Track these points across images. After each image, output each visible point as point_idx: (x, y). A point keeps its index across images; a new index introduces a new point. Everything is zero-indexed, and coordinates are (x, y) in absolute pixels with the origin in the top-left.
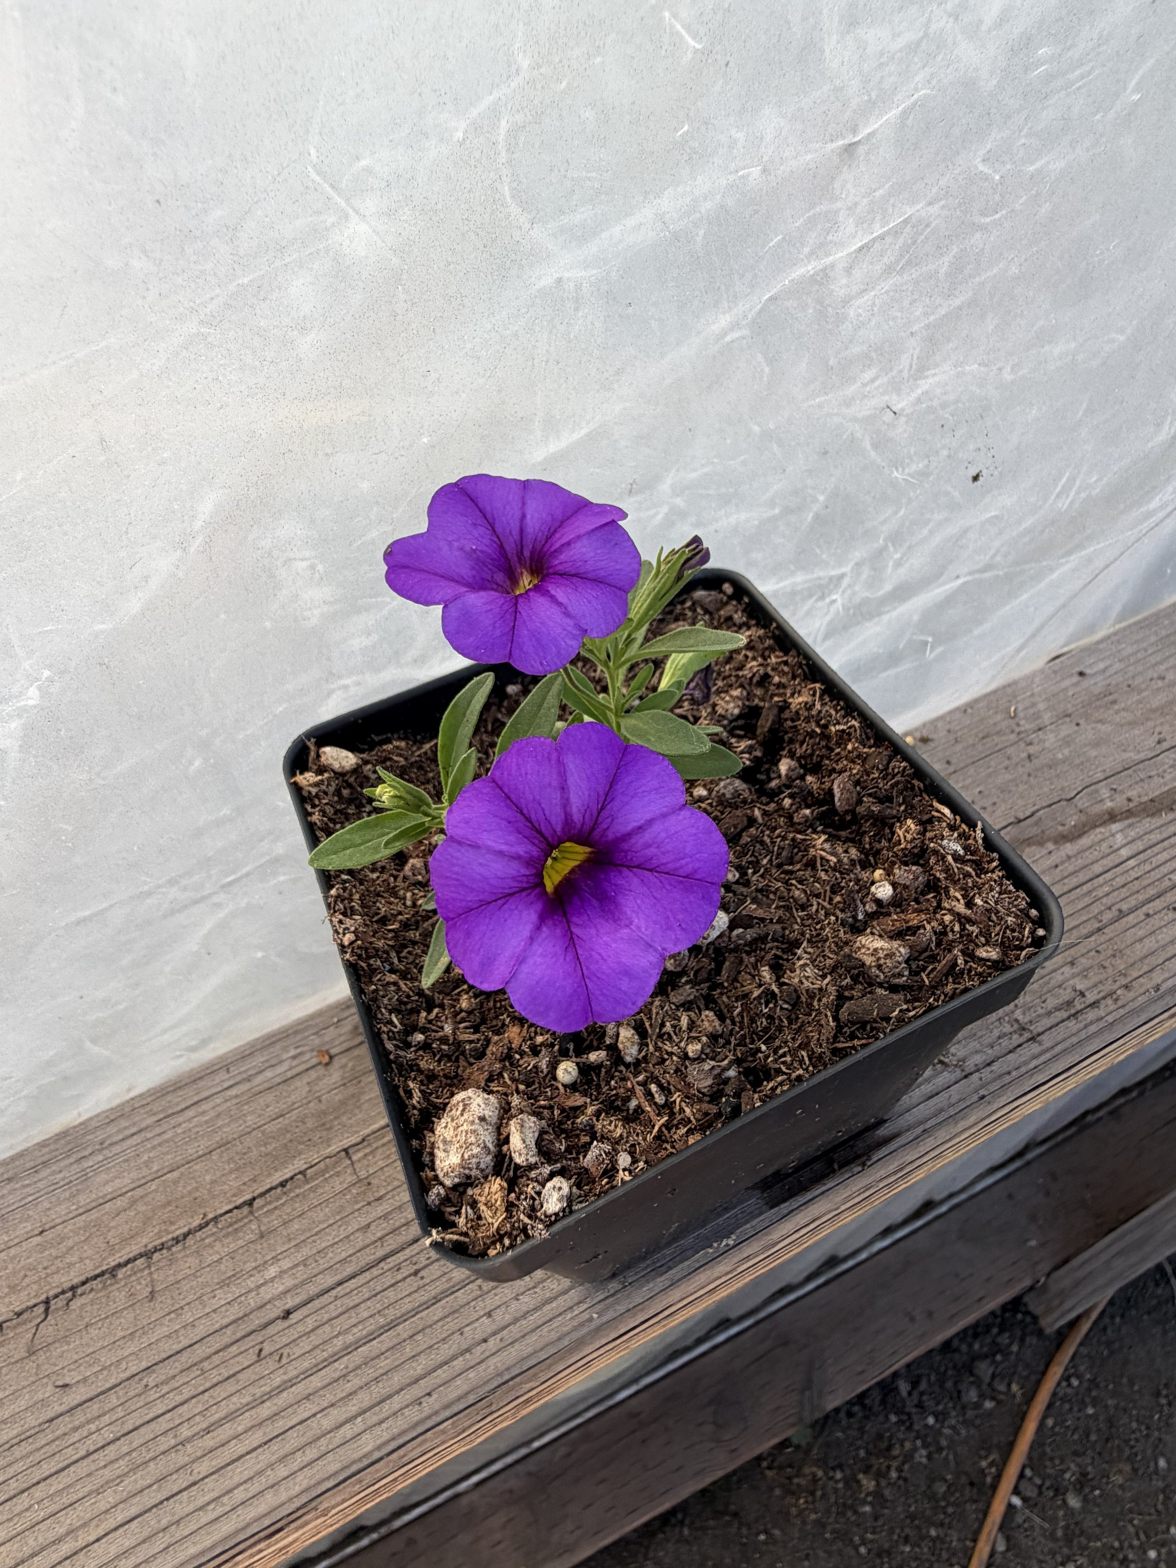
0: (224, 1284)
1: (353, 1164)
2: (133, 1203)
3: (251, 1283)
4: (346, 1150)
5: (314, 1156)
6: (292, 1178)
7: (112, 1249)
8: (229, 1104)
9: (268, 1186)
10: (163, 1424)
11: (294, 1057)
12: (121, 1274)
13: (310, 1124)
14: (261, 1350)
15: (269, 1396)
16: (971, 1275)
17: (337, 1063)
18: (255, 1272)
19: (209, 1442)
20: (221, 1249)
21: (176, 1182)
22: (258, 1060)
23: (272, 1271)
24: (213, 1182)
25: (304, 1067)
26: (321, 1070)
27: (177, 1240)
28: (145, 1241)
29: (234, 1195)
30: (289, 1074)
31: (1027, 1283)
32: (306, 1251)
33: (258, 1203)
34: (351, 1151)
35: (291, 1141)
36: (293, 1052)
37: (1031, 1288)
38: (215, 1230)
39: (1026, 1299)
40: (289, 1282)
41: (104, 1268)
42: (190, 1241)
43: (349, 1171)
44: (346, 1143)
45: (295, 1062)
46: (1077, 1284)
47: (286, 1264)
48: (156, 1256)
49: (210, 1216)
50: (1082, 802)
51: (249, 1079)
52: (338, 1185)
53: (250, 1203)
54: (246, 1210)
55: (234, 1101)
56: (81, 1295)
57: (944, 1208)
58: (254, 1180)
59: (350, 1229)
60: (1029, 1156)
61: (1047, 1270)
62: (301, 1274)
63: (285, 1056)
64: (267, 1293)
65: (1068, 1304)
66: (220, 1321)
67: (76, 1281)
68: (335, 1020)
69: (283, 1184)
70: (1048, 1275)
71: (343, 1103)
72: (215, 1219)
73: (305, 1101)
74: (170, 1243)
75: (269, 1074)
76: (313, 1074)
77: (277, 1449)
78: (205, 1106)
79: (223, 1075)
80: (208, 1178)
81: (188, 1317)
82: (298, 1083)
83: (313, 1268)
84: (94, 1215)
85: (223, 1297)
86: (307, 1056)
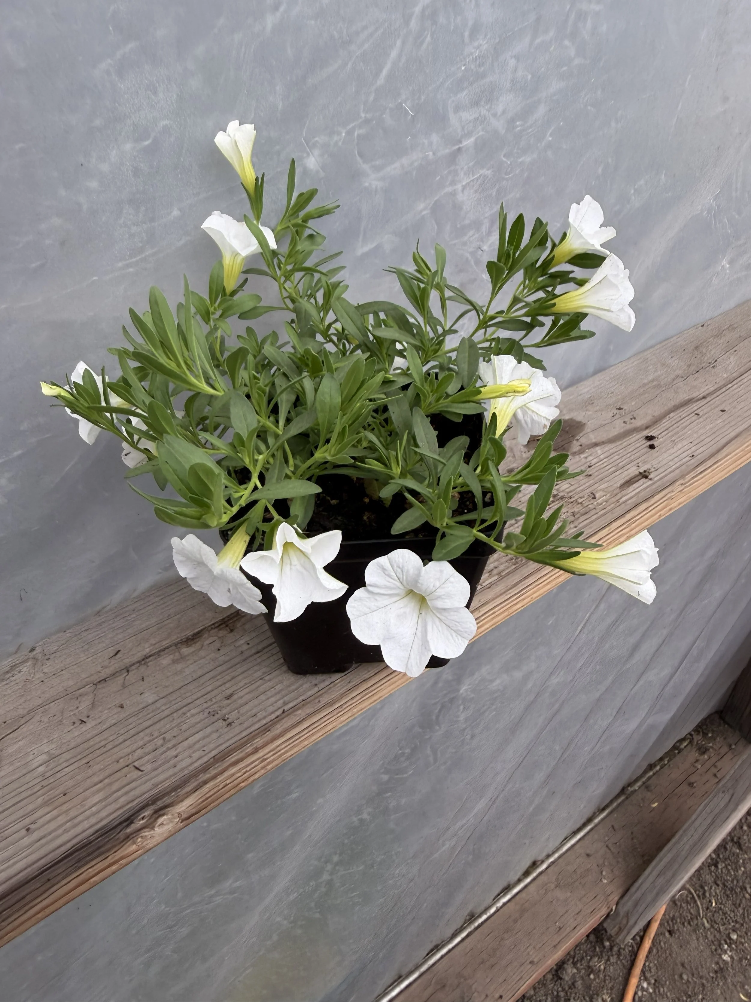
16: (567, 912)
31: (604, 911)
37: (608, 915)
39: (605, 925)
46: (636, 904)
57: (544, 866)
60: (596, 821)
61: (616, 899)
65: (631, 922)
70: (617, 904)
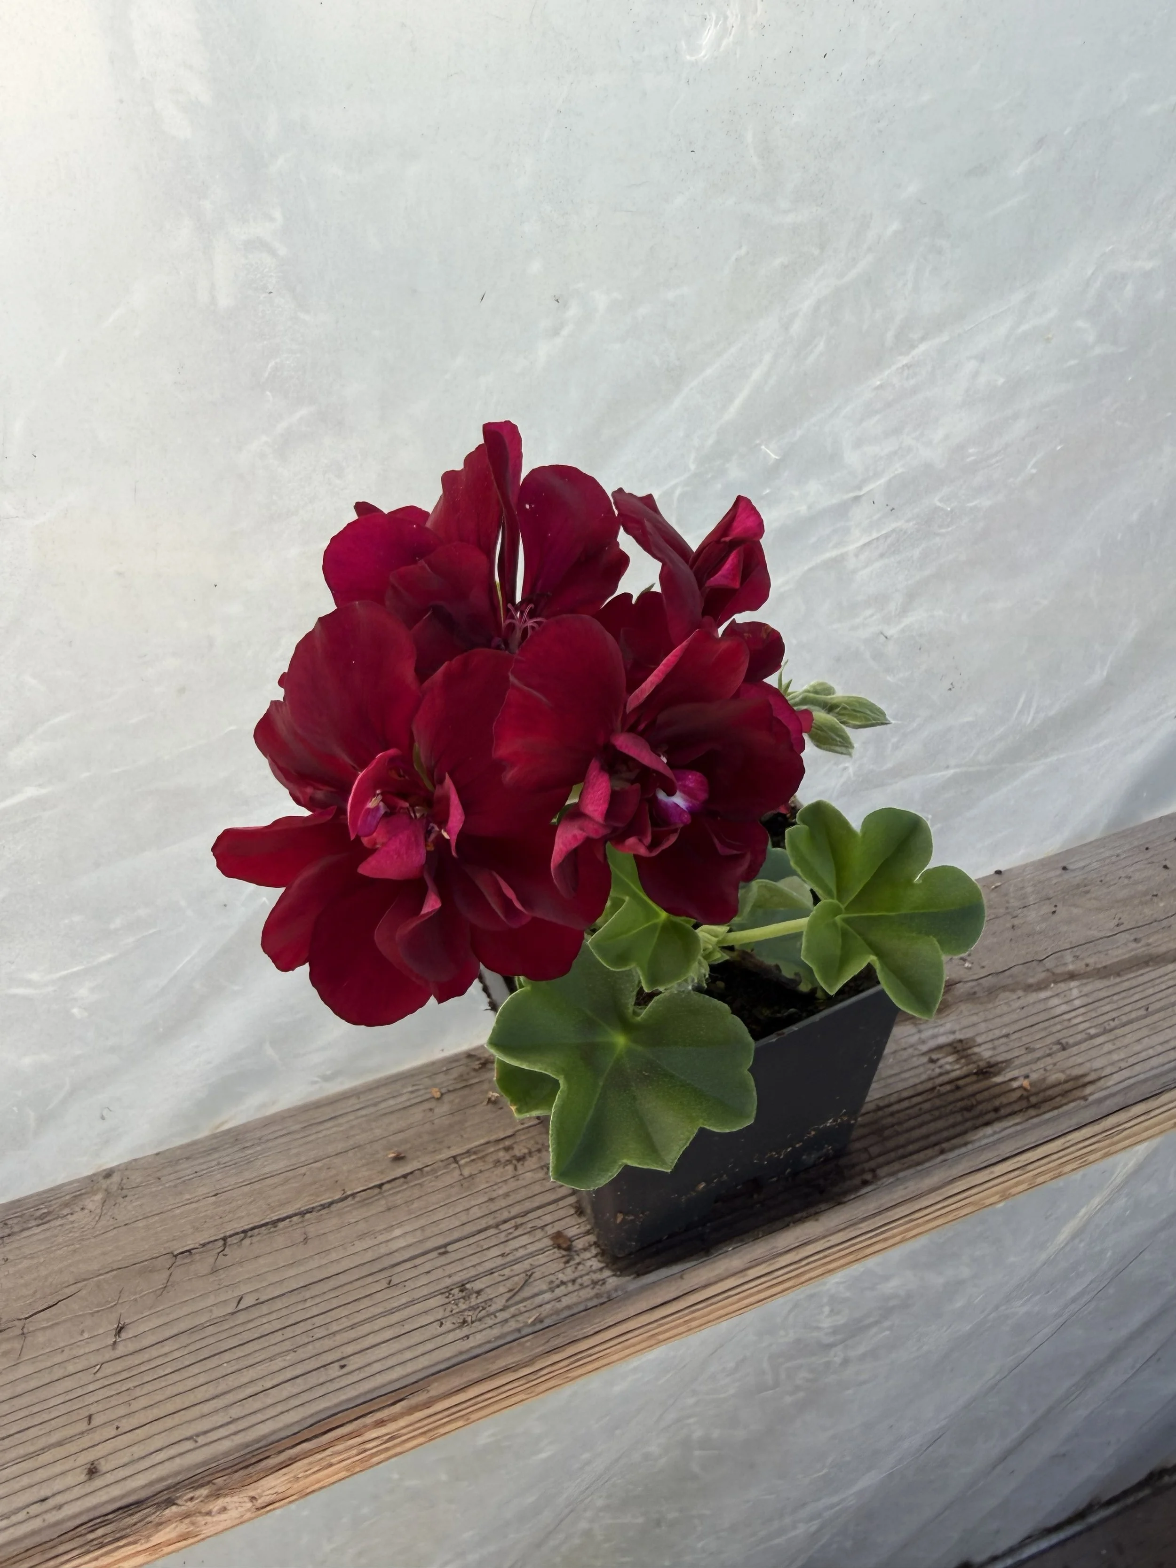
0: (361, 1237)
1: (459, 1166)
2: (286, 1181)
3: (381, 1238)
4: (454, 1157)
5: (428, 1160)
6: (412, 1173)
7: (273, 1209)
8: (359, 1120)
9: (393, 1177)
10: (318, 1321)
11: (412, 1092)
12: (281, 1225)
13: (425, 1138)
14: (390, 1281)
15: (398, 1309)
17: (446, 1098)
18: (384, 1232)
19: (352, 1334)
20: (356, 1215)
21: (320, 1169)
22: (383, 1092)
23: (397, 1232)
24: (349, 1171)
25: (419, 1099)
26: (434, 1103)
27: (323, 1207)
28: (298, 1206)
29: (366, 1181)
30: (408, 1104)
32: (422, 1222)
33: (386, 1187)
34: (458, 1158)
35: (410, 1148)
36: (410, 1089)
38: (353, 1202)
40: (410, 1240)
41: (268, 1220)
42: (334, 1208)
43: (458, 1171)
44: (454, 1152)
45: (412, 1096)
47: (408, 1228)
48: (308, 1216)
49: (349, 1193)
50: (1049, 964)
51: (375, 1105)
52: (448, 1180)
53: (380, 1186)
54: (377, 1191)
55: (364, 1119)
56: (251, 1237)
58: (382, 1172)
59: (457, 1210)
62: (419, 1236)
63: (405, 1091)
64: (394, 1245)
66: (358, 1260)
67: (246, 1227)
68: (445, 1069)
69: (405, 1176)
71: (451, 1126)
72: (353, 1195)
73: (421, 1123)
74: (319, 1208)
75: (392, 1102)
76: (427, 1106)
77: (405, 1342)
78: (341, 1120)
79: (353, 1101)
80: (345, 1168)
81: (334, 1256)
82: (415, 1110)
83: (428, 1232)
84: (257, 1186)
85: (360, 1246)
86: (424, 1092)
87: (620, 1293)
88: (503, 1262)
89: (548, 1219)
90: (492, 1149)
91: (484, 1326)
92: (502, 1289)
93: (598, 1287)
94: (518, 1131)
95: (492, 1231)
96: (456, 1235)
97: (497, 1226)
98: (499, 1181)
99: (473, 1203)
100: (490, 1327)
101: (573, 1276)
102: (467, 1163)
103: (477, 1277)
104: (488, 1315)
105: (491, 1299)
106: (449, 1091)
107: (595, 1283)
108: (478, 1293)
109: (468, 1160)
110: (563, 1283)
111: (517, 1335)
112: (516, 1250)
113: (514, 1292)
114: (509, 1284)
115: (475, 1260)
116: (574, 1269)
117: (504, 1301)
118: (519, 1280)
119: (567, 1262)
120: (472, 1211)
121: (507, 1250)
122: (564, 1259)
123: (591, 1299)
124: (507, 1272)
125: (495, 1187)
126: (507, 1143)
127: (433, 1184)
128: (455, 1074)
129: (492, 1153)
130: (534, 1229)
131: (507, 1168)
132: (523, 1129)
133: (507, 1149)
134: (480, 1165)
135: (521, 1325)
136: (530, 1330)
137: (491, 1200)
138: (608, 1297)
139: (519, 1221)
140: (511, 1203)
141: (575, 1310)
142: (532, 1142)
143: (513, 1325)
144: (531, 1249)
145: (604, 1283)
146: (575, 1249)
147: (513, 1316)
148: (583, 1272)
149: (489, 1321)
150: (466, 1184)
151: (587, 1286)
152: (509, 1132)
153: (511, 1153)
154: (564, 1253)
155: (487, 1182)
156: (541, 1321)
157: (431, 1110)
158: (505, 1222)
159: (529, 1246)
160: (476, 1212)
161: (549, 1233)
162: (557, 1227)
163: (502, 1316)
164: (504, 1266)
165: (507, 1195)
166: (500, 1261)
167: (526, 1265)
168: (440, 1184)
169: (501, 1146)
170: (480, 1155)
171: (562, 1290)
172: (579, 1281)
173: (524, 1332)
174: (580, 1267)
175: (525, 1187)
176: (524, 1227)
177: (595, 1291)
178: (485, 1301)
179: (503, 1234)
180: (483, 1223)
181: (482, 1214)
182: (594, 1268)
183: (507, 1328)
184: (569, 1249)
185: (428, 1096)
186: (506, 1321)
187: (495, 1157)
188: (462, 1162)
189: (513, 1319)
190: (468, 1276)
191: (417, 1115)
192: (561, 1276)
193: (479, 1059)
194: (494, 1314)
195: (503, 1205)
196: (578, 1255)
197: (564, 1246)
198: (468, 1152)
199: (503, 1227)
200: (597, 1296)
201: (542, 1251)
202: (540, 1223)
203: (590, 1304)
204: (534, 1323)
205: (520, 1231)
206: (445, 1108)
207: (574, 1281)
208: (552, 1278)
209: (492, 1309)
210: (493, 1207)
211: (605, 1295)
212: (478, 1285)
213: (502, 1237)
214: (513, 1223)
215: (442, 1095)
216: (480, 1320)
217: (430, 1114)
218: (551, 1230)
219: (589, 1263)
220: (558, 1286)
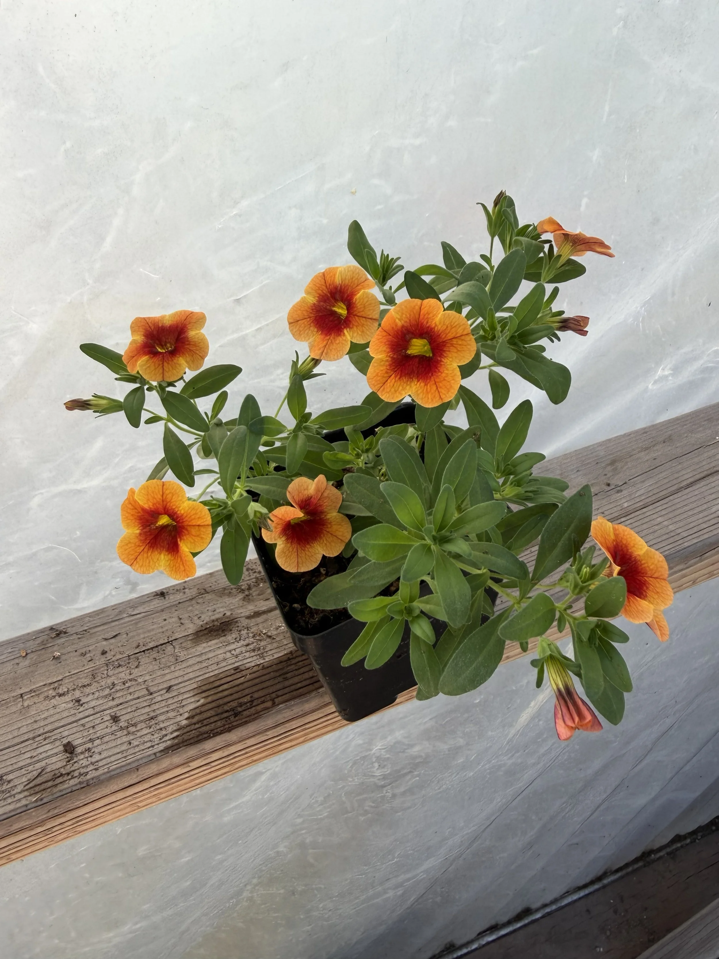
1: (23, 700)
4: (21, 695)
5: (5, 696)
11: (10, 653)
13: (8, 682)
17: (29, 657)
25: (13, 657)
26: (21, 659)
30: (5, 660)
34: (23, 695)
36: (10, 651)
43: (21, 703)
44: (22, 691)
45: (9, 655)
52: (14, 709)
59: (13, 728)
63: (5, 652)
68: (34, 638)
71: (26, 674)
73: (9, 672)
76: (17, 661)
82: (8, 664)
86: (17, 652)
87: (95, 780)
88: (30, 762)
89: (66, 733)
90: (46, 689)
91: (5, 803)
92: (24, 779)
93: (81, 777)
94: (65, 677)
95: (30, 742)
96: (7, 745)
97: (34, 738)
98: (44, 709)
99: (24, 724)
100: (10, 804)
101: (68, 771)
102: (28, 698)
103: (11, 772)
104: (10, 796)
105: (16, 786)
106: (32, 652)
107: (80, 775)
108: (9, 782)
109: (29, 696)
110: (62, 775)
111: (25, 809)
112: (41, 753)
113: (30, 781)
114: (29, 776)
115: (14, 761)
116: (71, 765)
117: (22, 787)
118: (35, 773)
119: (69, 761)
120: (21, 729)
121: (35, 754)
122: (67, 759)
123: (76, 785)
124: (30, 768)
125: (40, 713)
126: (56, 685)
127: (4, 712)
128: (39, 641)
129: (46, 691)
130: (56, 740)
131: (51, 701)
132: (68, 676)
133: (55, 689)
134: (36, 700)
135: (28, 802)
136: (34, 805)
137: (36, 721)
138: (87, 783)
139: (47, 735)
140: (47, 723)
141: (64, 792)
142: (72, 684)
143: (24, 802)
144: (50, 753)
145: (86, 775)
146: (75, 753)
147: (25, 797)
148: (76, 768)
149: (9, 800)
150: (24, 711)
151: (76, 777)
152: (60, 678)
153: (57, 691)
154: (68, 755)
155: (36, 710)
156: (42, 800)
157: (18, 664)
158: (39, 735)
159: (49, 751)
160: (24, 730)
161: (64, 742)
162: (69, 739)
163: (18, 797)
164: (30, 764)
165: (46, 718)
166: (29, 761)
167: (43, 764)
168: (7, 712)
169: (52, 687)
170: (37, 693)
171: (60, 780)
172: (72, 774)
173: (29, 807)
174: (76, 764)
175: (58, 713)
176: (50, 738)
177: (80, 780)
178: (11, 787)
179: (37, 743)
180: (26, 737)
181: (27, 731)
182: (83, 765)
183: (19, 805)
184: (71, 753)
185: (18, 655)
186: (19, 800)
187: (46, 694)
188: (25, 697)
189: (25, 799)
190: (6, 771)
191: (9, 667)
192: (63, 771)
193: (57, 631)
194: (14, 796)
195: (42, 725)
196: (77, 757)
197: (69, 751)
198: (31, 691)
199: (37, 739)
200: (80, 783)
201: (56, 754)
202: (58, 736)
203: (74, 788)
204: (36, 801)
205: (47, 741)
206: (27, 662)
207: (68, 774)
208: (57, 772)
209: (13, 793)
210: (35, 726)
211: (85, 783)
212: (10, 777)
213: (35, 746)
214: (44, 736)
215: (27, 654)
216: (5, 799)
217: (16, 667)
218: (65, 741)
219: (82, 762)
220: (59, 777)
